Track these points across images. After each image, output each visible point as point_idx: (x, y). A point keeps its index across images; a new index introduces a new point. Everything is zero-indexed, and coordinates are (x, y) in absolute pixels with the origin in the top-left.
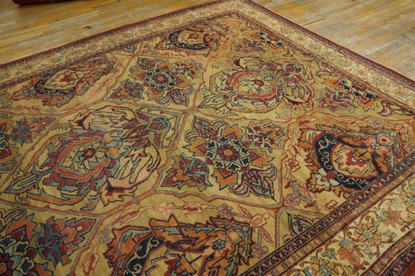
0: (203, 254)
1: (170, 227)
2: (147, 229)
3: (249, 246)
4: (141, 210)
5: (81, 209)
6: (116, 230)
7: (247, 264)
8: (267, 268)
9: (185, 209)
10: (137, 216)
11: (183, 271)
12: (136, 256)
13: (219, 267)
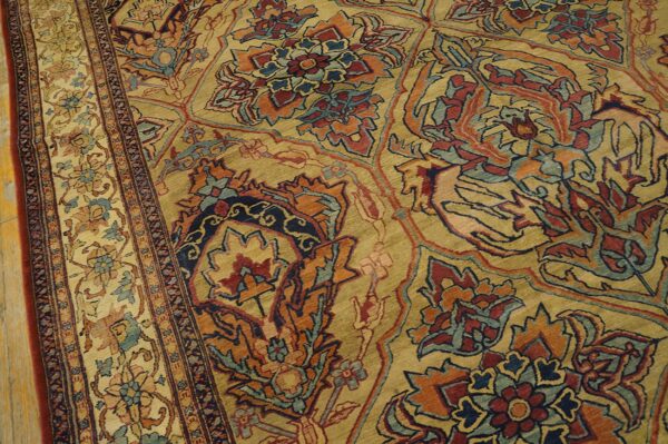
0: (266, 320)
1: (333, 270)
2: (337, 233)
3: (262, 403)
4: (378, 224)
5: (394, 135)
6: (344, 187)
7: (228, 392)
8: (210, 425)
9: (368, 297)
10: (365, 217)
11: (245, 285)
12: (289, 218)
13: (236, 342)
